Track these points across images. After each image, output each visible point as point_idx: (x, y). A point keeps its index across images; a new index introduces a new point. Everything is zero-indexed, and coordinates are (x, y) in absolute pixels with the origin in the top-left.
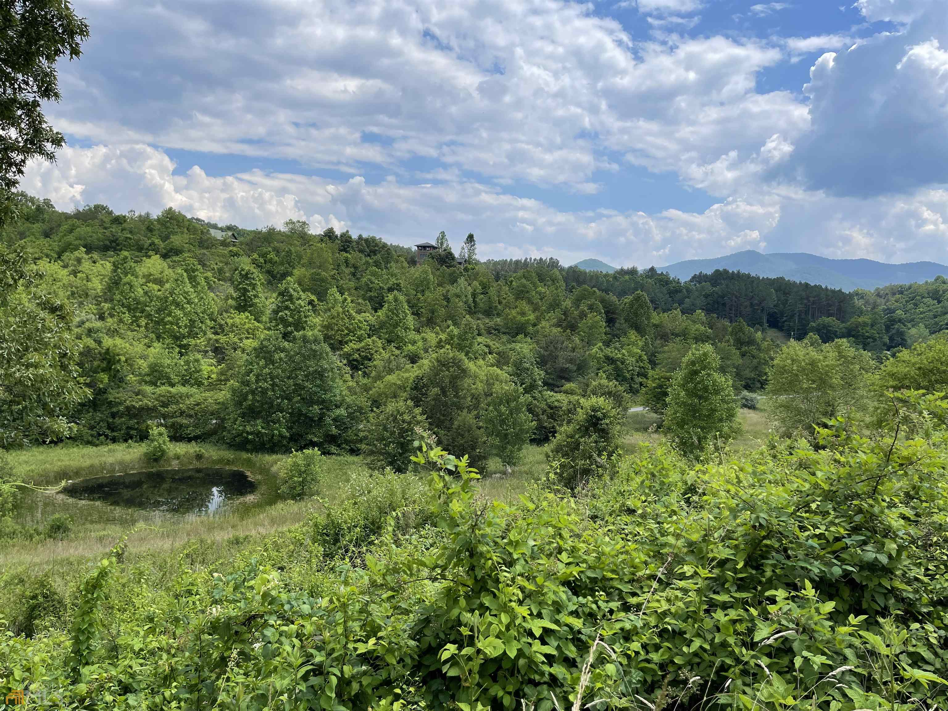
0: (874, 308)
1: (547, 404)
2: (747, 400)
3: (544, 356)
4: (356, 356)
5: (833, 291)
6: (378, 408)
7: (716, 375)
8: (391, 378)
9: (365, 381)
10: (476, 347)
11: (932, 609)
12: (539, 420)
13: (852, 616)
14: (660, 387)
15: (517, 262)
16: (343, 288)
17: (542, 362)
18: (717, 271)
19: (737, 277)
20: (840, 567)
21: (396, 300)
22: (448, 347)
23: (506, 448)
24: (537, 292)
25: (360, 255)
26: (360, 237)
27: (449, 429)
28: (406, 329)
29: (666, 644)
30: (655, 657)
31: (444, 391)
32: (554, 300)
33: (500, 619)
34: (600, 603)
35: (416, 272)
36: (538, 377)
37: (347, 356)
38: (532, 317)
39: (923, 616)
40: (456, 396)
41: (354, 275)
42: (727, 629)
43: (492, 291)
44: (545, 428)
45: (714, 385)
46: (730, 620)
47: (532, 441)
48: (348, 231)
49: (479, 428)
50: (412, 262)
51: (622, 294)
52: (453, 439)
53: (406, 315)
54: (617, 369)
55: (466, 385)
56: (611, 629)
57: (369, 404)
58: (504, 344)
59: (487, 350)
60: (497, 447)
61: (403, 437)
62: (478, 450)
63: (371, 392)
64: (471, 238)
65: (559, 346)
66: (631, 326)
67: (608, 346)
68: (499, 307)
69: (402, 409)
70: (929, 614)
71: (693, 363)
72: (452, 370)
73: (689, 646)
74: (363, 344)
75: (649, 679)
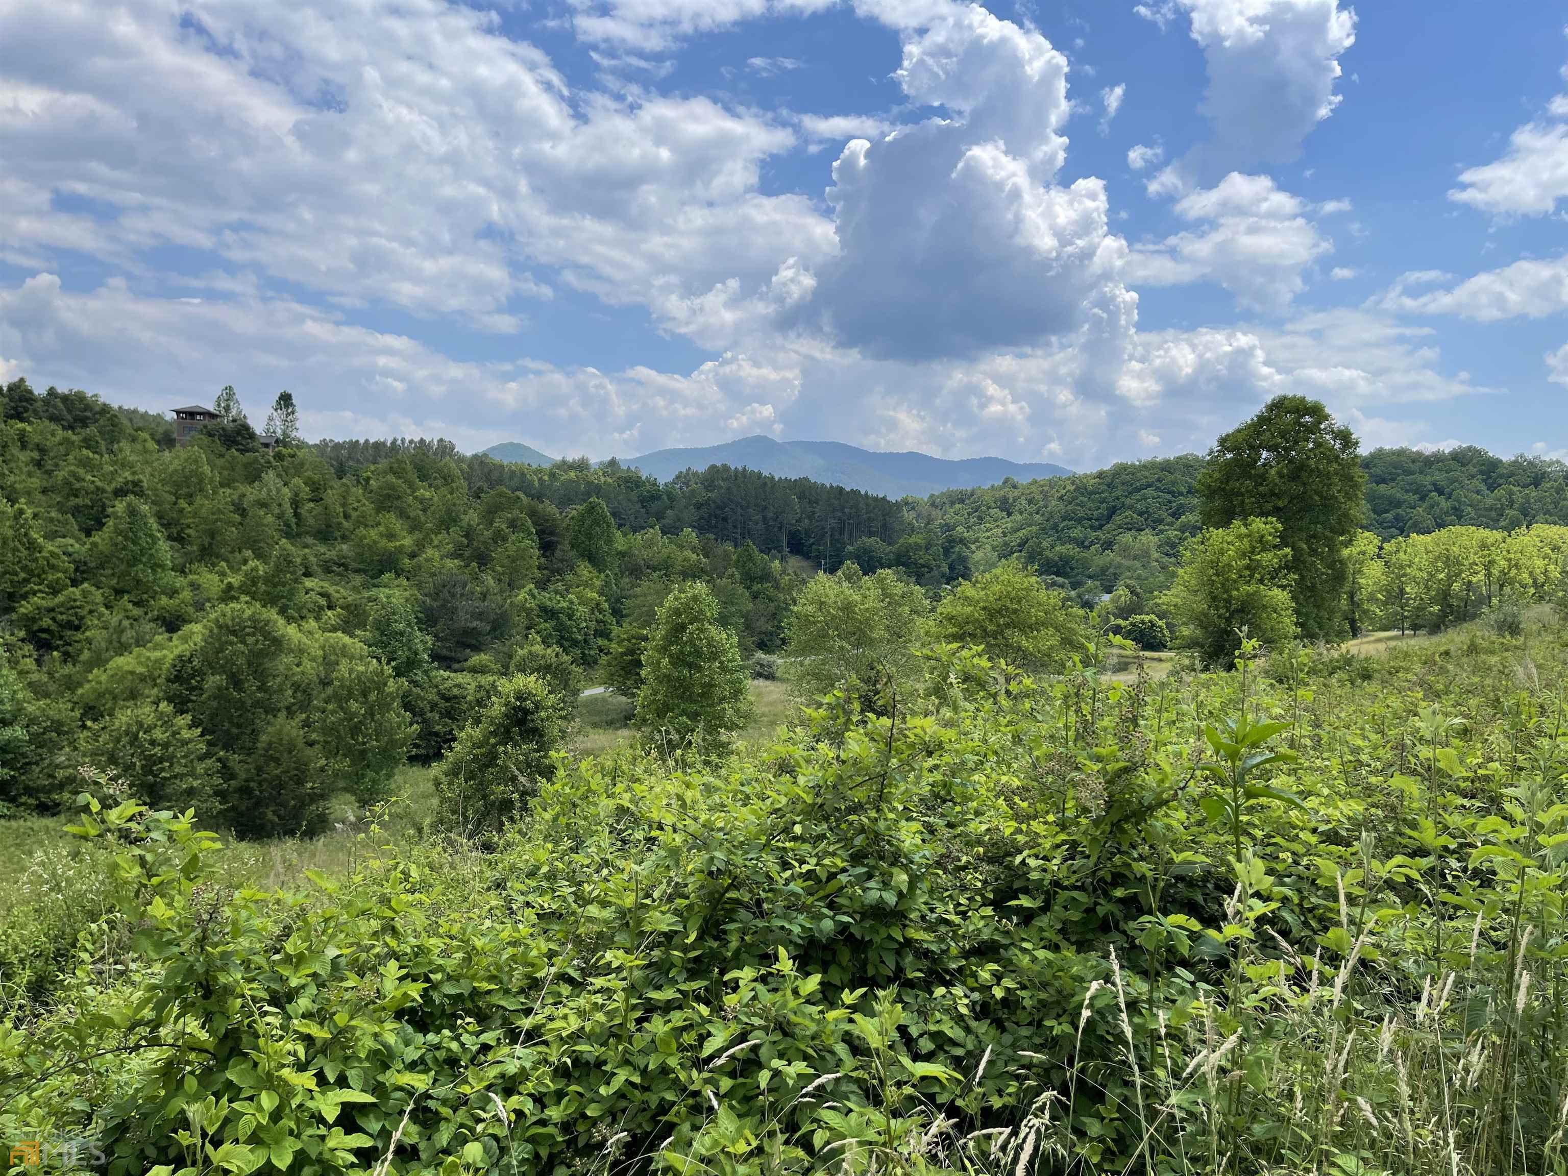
0: (927, 524)
1: (439, 693)
2: (762, 665)
3: (431, 609)
4: (46, 622)
5: (876, 499)
6: (95, 720)
7: (713, 631)
8: (124, 662)
9: (68, 669)
10: (302, 598)
11: (964, 962)
12: (425, 721)
13: (847, 991)
14: (631, 652)
15: (378, 446)
16: (15, 491)
17: (428, 620)
18: (713, 467)
19: (742, 478)
20: (832, 918)
21: (132, 512)
22: (244, 598)
23: (363, 776)
24: (416, 498)
25: (53, 426)
26: (52, 392)
27: (250, 751)
28: (157, 566)
29: (574, 1088)
30: (555, 1113)
31: (236, 682)
32: (449, 512)
33: (259, 1103)
34: (465, 1038)
35: (172, 460)
36: (420, 647)
37: (28, 622)
38: (408, 541)
39: (952, 975)
40: (262, 688)
41: (39, 464)
42: (667, 1044)
43: (331, 496)
44: (437, 734)
45: (709, 645)
46: (674, 1029)
47: (412, 759)
48: (22, 380)
49: (311, 744)
50: (167, 441)
51: (566, 501)
52: (259, 769)
53: (155, 540)
54: (560, 628)
55: (281, 668)
56: (482, 1080)
57: (77, 713)
58: (355, 589)
59: (323, 602)
60: (346, 776)
61: (151, 772)
62: (309, 785)
63: (80, 691)
64: (285, 400)
65: (459, 590)
66: (582, 556)
67: (544, 589)
68: (346, 524)
69: (149, 720)
70: (960, 970)
71: (678, 613)
72: (250, 640)
73: (608, 1083)
74: (60, 598)
75: (544, 1153)
